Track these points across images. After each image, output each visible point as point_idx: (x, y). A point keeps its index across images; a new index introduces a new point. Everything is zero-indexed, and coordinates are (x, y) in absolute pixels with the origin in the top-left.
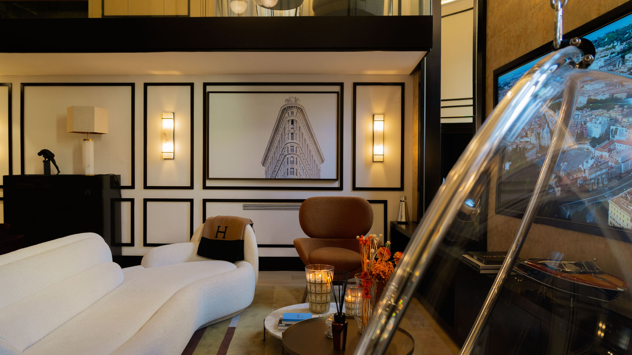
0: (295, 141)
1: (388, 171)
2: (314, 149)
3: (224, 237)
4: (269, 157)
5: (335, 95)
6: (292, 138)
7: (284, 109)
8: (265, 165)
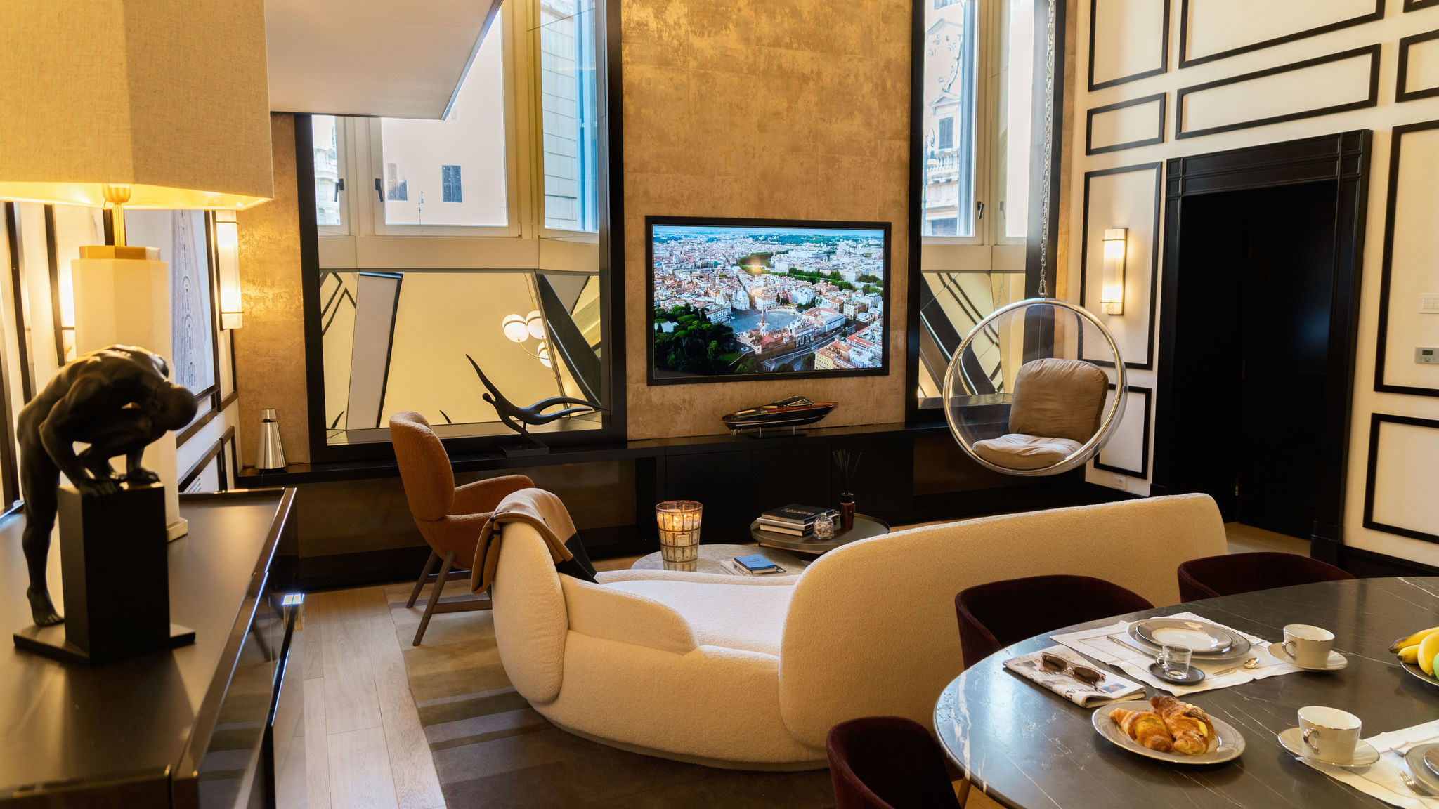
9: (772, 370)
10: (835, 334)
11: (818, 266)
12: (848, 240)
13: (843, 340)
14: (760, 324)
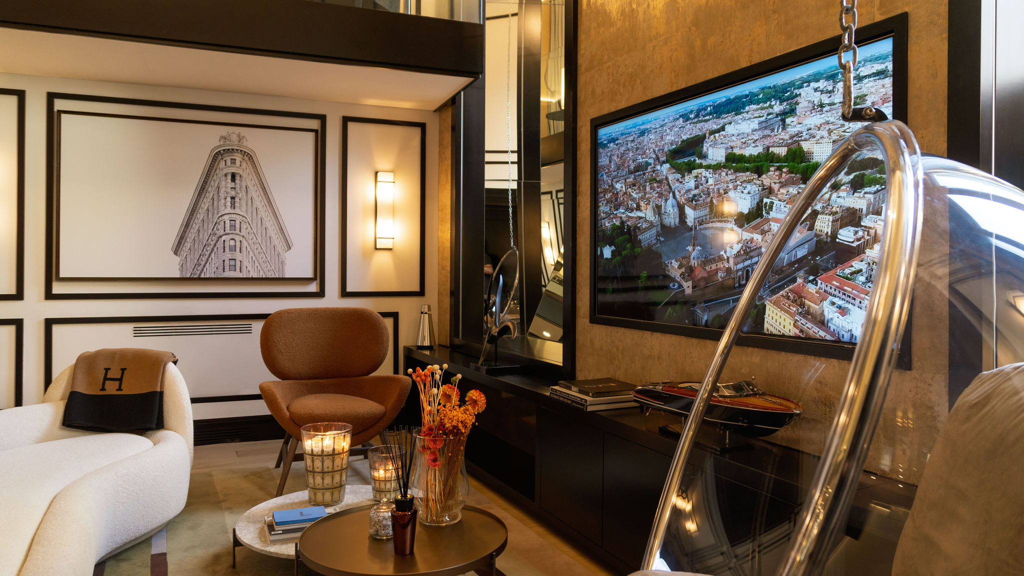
0: (237, 211)
1: (399, 264)
2: (273, 227)
3: (120, 389)
4: (188, 240)
5: (311, 136)
6: (233, 206)
7: (217, 153)
8: (178, 254)
9: (704, 321)
10: (798, 269)
11: (767, 142)
12: (817, 81)
13: (811, 282)
14: (690, 248)
